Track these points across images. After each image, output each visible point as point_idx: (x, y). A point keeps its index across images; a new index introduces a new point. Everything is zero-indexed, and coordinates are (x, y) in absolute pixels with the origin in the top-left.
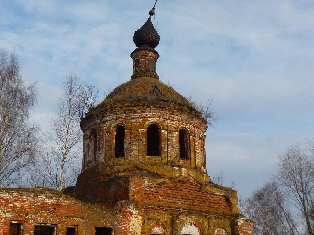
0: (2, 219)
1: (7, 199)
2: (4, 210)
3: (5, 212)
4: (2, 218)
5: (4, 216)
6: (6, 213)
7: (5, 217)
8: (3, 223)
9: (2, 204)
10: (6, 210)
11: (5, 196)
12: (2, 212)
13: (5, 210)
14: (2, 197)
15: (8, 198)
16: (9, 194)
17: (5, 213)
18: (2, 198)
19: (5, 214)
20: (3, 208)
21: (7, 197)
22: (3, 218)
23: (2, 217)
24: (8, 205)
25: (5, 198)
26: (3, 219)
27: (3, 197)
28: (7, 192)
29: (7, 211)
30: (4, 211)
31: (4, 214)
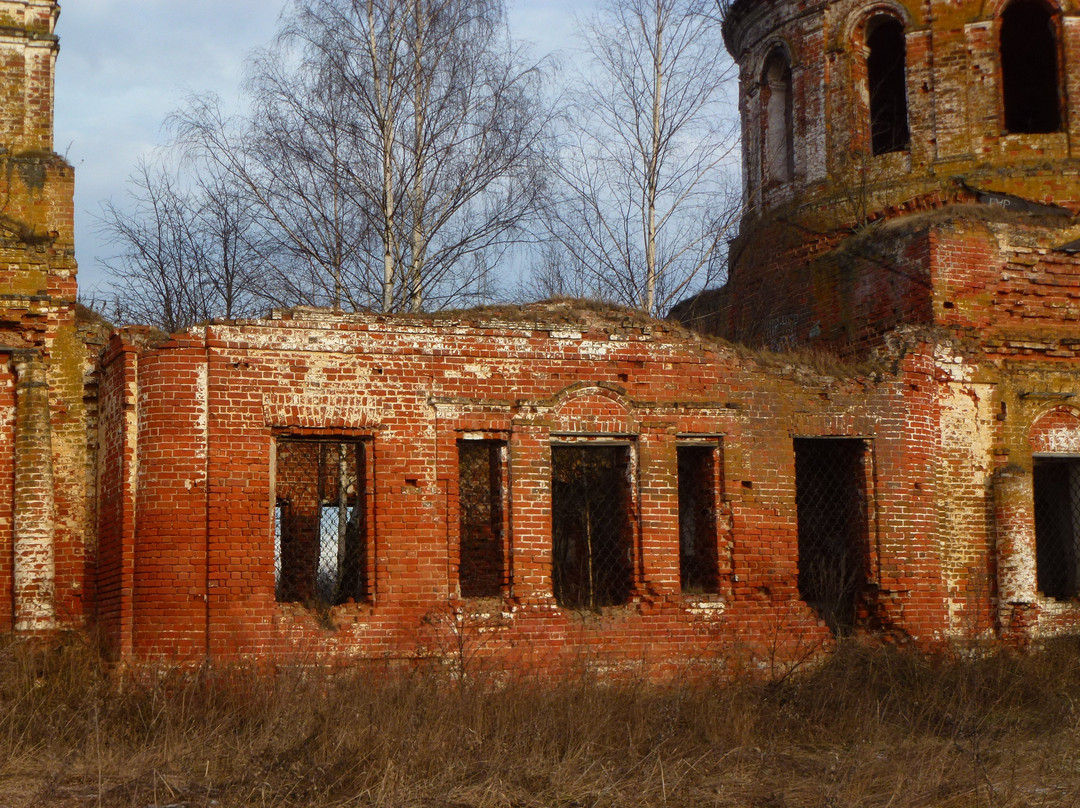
0: (426, 427)
1: (436, 353)
2: (428, 394)
3: (434, 400)
4: (425, 424)
5: (432, 417)
6: (438, 406)
7: (438, 421)
8: (431, 441)
9: (420, 373)
10: (437, 393)
11: (426, 343)
12: (425, 403)
13: (431, 394)
14: (416, 346)
15: (439, 347)
16: (439, 334)
17: (432, 405)
18: (418, 352)
19: (435, 409)
20: (423, 389)
21: (433, 344)
22: (430, 422)
23: (424, 420)
24: (442, 374)
25: (428, 349)
26: (430, 427)
27: (420, 344)
28: (431, 326)
29: (442, 395)
30: (430, 399)
31: (431, 410)
